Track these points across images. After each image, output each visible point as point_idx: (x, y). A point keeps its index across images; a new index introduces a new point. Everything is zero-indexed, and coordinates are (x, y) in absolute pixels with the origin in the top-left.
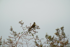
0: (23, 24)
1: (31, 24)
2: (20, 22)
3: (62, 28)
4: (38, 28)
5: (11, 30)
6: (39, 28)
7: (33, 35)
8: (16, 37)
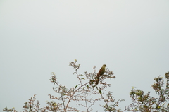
0: (78, 67)
1: (95, 67)
2: (72, 64)
4: (111, 75)
5: (54, 80)
6: (113, 76)
7: (100, 92)
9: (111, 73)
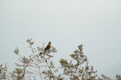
0: (33, 43)
1: (44, 44)
3: (80, 47)
4: (54, 50)
7: (46, 61)
8: (26, 64)
9: (55, 49)
